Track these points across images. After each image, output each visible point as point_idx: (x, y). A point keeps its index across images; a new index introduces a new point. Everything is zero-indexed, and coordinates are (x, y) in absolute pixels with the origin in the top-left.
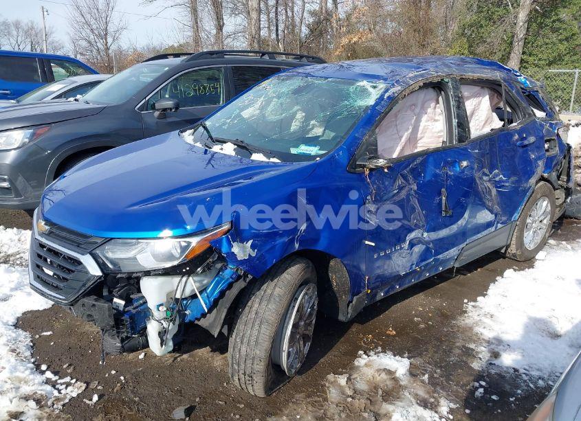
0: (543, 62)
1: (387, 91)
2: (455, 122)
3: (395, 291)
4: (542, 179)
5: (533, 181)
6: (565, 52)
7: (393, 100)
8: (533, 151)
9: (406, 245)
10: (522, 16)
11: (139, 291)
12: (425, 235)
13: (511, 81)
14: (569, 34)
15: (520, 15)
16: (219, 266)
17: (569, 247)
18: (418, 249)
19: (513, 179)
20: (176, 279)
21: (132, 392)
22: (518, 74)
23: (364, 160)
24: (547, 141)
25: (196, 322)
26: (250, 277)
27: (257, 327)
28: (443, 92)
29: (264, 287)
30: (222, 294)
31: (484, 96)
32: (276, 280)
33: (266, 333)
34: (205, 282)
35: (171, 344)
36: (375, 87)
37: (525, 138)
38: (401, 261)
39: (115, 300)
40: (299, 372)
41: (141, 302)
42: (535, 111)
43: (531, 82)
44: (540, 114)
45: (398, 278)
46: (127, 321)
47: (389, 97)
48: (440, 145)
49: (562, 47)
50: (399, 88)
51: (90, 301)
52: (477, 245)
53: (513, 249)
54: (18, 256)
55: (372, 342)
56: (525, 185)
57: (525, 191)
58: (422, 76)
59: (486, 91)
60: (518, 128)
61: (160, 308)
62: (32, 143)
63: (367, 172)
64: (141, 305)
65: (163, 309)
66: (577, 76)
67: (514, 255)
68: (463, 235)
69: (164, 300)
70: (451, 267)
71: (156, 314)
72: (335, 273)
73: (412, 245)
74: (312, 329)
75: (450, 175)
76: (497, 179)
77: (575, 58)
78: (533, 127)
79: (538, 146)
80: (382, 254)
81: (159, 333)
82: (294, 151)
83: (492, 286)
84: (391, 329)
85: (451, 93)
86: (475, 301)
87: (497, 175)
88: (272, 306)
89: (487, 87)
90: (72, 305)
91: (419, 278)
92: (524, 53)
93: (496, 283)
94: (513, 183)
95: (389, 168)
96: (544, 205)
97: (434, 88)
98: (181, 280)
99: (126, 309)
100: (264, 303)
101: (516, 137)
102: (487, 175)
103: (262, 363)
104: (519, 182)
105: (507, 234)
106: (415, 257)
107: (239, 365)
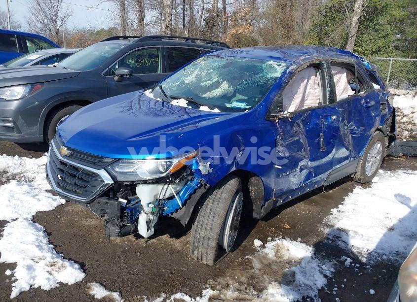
0: (368, 52)
1: (288, 68)
2: (328, 89)
3: (289, 200)
4: (378, 129)
5: (373, 130)
6: (382, 46)
7: (292, 74)
8: (373, 111)
9: (298, 170)
10: (355, 19)
11: (135, 194)
12: (309, 163)
13: (360, 65)
14: (385, 34)
15: (354, 19)
16: (189, 178)
17: (392, 175)
18: (305, 172)
19: (361, 128)
20: (160, 187)
21: (124, 262)
22: (363, 60)
23: (275, 112)
24: (382, 104)
25: (170, 215)
26: (208, 185)
27: (211, 218)
28: (319, 70)
29: (215, 192)
30: (190, 196)
31: (343, 73)
32: (222, 189)
33: (218, 221)
34: (178, 189)
35: (153, 230)
36: (279, 65)
37: (369, 102)
38: (295, 180)
39: (120, 200)
40: (232, 251)
41: (137, 201)
42: (374, 85)
43: (371, 66)
44: (376, 87)
45: (292, 191)
46: (128, 213)
47: (289, 72)
48: (317, 105)
49: (381, 42)
50: (295, 66)
51: (104, 200)
52: (338, 171)
53: (358, 175)
54: (22, 175)
55: (275, 232)
56: (368, 133)
57: (368, 137)
58: (308, 59)
59: (345, 70)
60: (364, 95)
61: (150, 205)
62: (30, 96)
63: (277, 121)
64: (137, 203)
65: (151, 206)
66: (391, 62)
67: (359, 179)
68: (331, 164)
69: (152, 200)
70: (322, 185)
71: (146, 209)
72: (254, 186)
73: (301, 170)
74: (238, 223)
75: (325, 125)
76: (352, 128)
77: (388, 50)
78: (373, 95)
79: (376, 108)
80: (284, 174)
81: (147, 222)
82: (228, 105)
83: (346, 198)
84: (286, 224)
85: (325, 71)
86: (338, 207)
87: (352, 126)
88: (221, 205)
89: (346, 68)
90: (89, 203)
91: (303, 192)
92: (355, 45)
93: (349, 197)
94: (361, 131)
95: (291, 118)
96: (379, 146)
97: (314, 67)
98: (164, 187)
99: (127, 206)
100: (216, 203)
101: (363, 101)
102: (346, 125)
103: (215, 242)
104: (364, 131)
105: (356, 165)
106: (303, 177)
107: (198, 243)
